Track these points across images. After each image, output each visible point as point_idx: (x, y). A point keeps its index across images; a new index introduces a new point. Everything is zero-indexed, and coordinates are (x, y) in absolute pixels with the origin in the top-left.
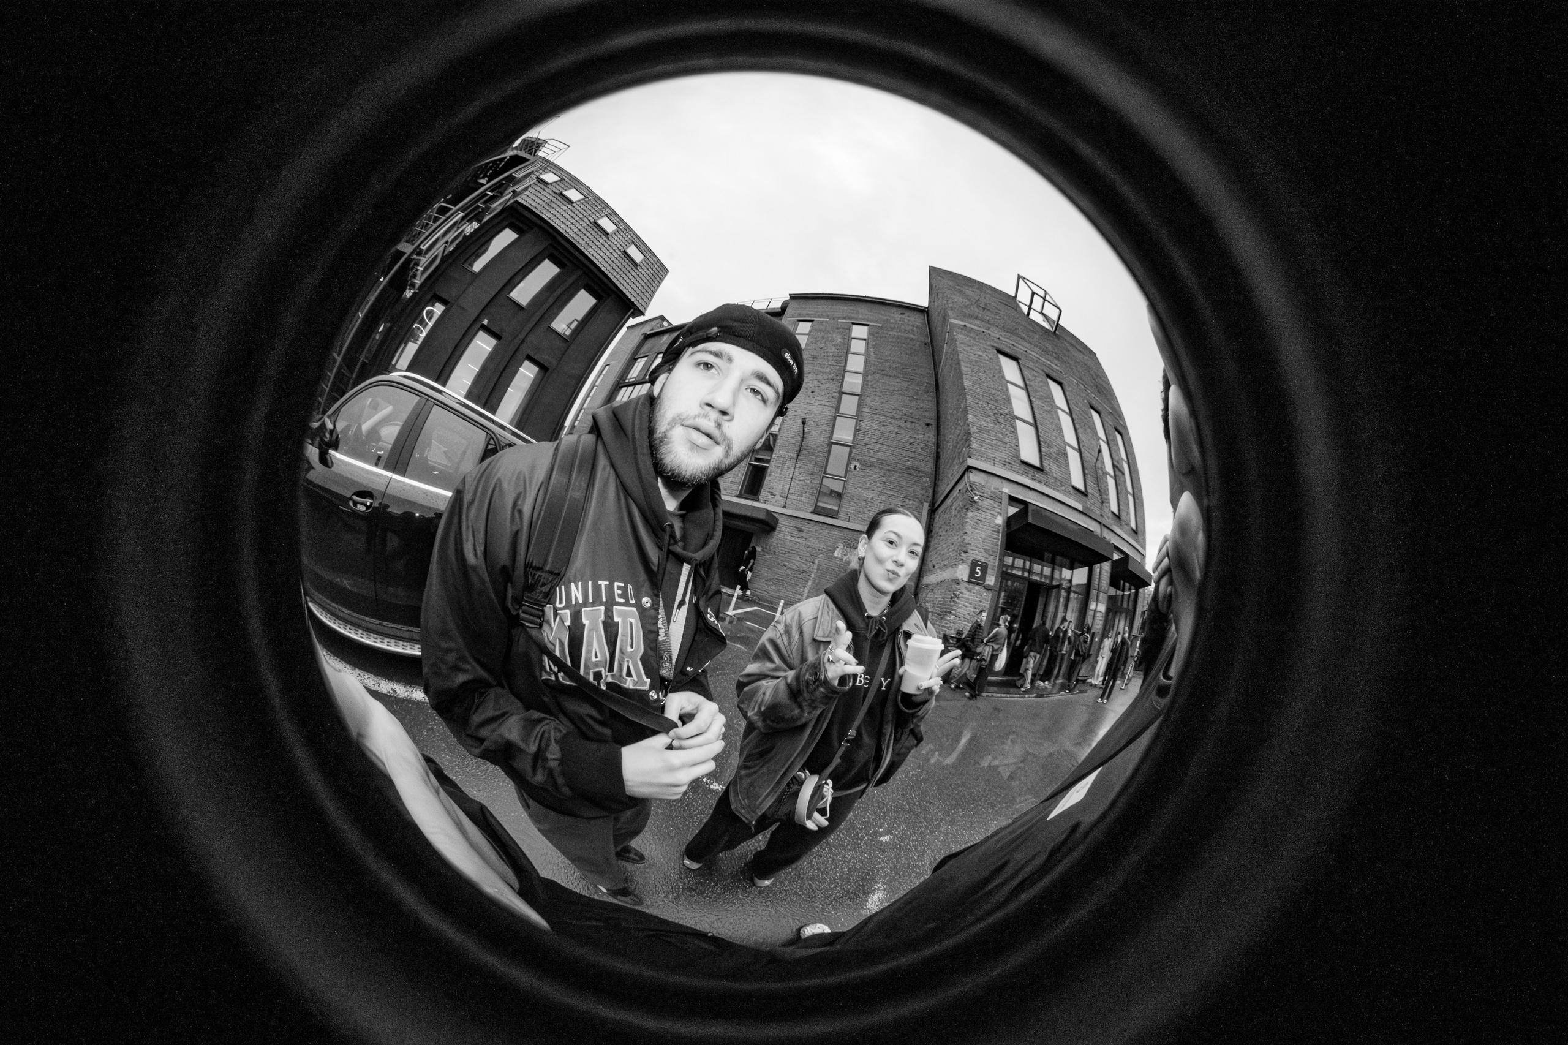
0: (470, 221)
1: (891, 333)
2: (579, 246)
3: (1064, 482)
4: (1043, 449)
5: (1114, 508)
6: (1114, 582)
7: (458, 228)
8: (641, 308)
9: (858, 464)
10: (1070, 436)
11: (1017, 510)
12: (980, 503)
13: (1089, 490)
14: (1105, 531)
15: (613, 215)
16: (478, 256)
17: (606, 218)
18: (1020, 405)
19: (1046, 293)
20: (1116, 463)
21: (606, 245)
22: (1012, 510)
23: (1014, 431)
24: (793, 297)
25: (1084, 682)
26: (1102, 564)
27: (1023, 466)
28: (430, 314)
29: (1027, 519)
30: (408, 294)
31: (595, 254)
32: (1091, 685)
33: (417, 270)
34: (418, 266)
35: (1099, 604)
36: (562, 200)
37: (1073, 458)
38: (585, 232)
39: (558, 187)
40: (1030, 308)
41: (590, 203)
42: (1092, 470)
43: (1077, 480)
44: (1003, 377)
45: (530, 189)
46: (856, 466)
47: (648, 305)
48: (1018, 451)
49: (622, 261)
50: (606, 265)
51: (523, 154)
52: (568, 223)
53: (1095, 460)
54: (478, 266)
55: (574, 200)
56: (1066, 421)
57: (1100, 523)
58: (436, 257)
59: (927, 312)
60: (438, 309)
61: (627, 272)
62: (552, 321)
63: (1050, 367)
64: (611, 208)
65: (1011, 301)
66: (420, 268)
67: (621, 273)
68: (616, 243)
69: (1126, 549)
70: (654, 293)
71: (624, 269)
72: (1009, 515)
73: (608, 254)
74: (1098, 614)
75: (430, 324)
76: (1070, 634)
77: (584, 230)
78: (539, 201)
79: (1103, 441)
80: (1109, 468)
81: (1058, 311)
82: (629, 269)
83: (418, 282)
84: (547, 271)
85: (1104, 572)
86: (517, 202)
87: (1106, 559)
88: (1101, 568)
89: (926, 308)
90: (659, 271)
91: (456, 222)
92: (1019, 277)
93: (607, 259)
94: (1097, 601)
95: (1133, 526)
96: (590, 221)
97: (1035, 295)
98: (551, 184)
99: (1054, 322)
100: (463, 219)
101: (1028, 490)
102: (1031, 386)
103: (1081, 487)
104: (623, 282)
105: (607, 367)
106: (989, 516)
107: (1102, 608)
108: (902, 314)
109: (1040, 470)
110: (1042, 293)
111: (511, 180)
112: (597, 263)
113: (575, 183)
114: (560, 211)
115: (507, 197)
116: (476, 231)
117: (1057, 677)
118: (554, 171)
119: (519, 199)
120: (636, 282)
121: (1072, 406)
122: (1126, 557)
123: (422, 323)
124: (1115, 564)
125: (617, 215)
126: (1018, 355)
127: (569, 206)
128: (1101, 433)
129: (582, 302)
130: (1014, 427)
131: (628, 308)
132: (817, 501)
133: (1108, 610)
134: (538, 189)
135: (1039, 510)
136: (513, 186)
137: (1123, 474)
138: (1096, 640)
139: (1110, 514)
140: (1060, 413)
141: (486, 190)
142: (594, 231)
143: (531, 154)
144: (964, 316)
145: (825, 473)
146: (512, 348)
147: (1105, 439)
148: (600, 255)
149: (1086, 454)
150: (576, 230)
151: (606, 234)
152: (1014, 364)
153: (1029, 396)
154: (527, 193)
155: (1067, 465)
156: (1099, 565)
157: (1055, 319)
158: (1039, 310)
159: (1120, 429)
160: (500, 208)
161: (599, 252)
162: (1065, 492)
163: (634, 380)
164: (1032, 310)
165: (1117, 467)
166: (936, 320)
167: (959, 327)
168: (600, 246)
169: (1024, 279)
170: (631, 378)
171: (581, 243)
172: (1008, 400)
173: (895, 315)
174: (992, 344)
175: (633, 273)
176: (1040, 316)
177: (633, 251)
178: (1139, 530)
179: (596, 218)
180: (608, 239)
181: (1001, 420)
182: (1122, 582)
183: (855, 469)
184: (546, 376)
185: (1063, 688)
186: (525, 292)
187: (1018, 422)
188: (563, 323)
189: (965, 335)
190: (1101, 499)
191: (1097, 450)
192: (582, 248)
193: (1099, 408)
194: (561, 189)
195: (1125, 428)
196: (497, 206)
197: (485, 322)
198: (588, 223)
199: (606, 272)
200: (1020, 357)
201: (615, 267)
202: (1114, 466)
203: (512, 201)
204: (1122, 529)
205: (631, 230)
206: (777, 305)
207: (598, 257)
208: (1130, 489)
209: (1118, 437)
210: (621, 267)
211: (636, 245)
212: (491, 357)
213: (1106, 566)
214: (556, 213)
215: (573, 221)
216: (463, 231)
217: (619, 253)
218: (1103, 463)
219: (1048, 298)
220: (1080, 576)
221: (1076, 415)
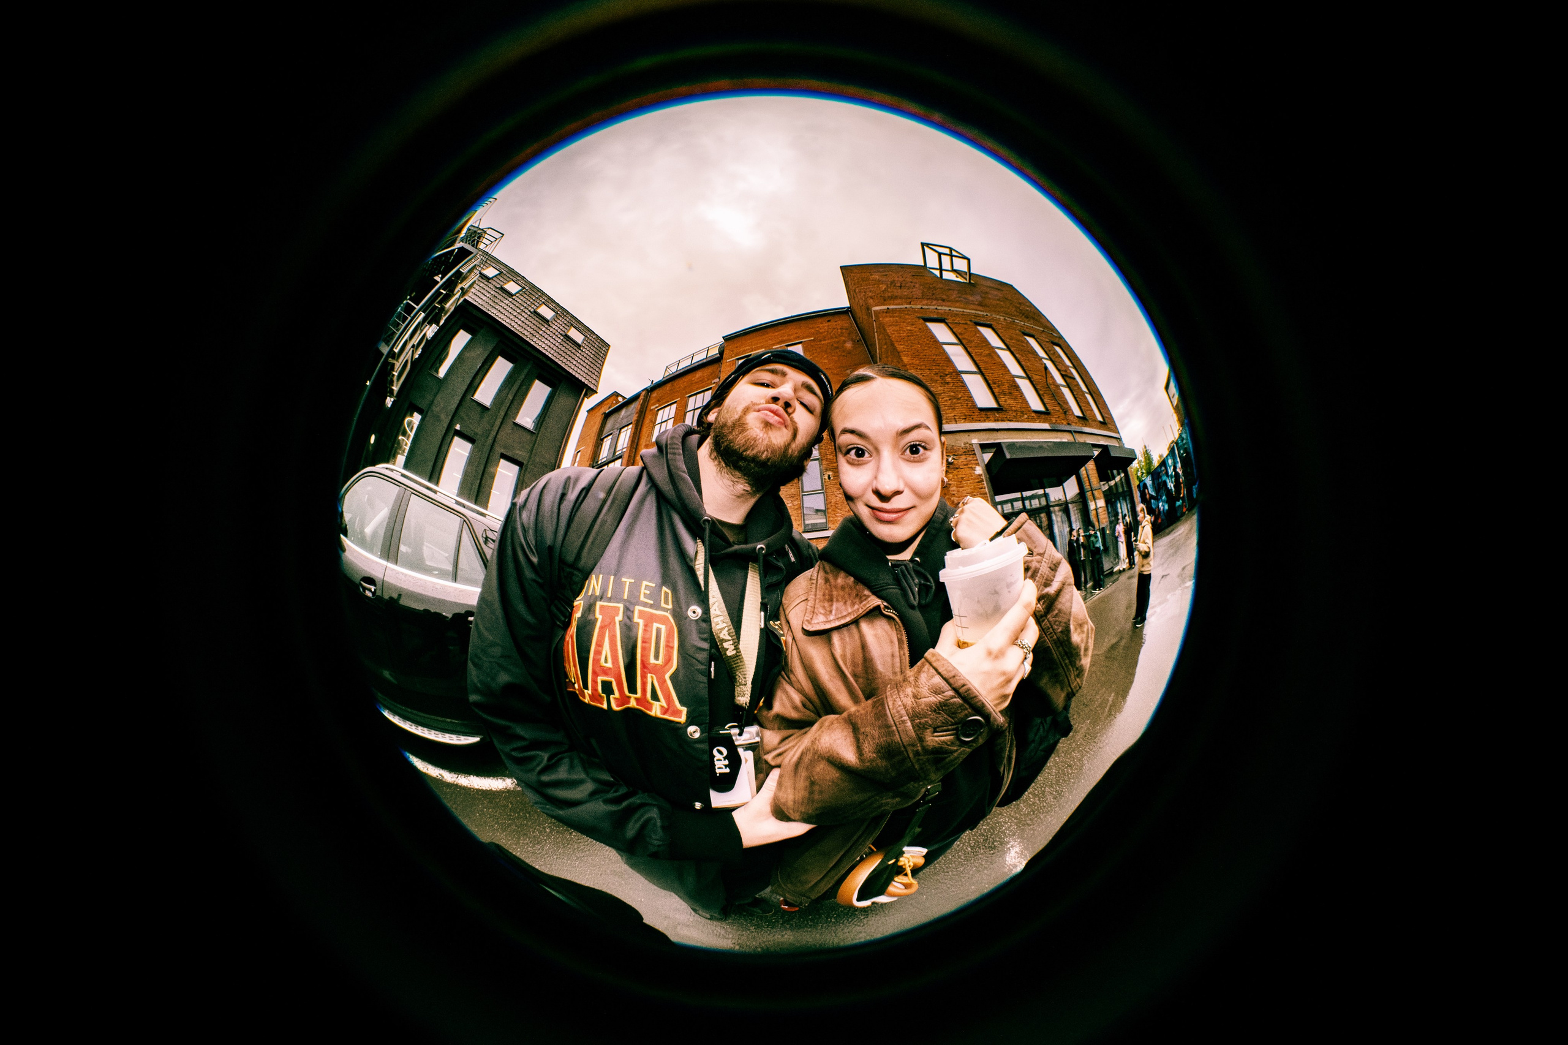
0: (430, 323)
1: (823, 342)
2: (525, 337)
3: (1025, 412)
4: (996, 390)
5: (1077, 412)
6: (1104, 476)
7: (422, 331)
8: (592, 386)
9: (830, 473)
10: (1015, 369)
11: (992, 454)
12: (956, 462)
13: (1050, 408)
14: (1077, 436)
15: (550, 301)
16: (440, 361)
17: (544, 306)
18: (961, 360)
19: (951, 249)
20: (1064, 373)
21: (549, 333)
22: (987, 457)
23: (964, 386)
24: (728, 339)
25: (1111, 573)
26: (1086, 465)
27: (983, 413)
28: (410, 424)
29: (1005, 456)
30: (389, 401)
31: (540, 343)
32: (1120, 572)
33: (394, 375)
34: (393, 371)
35: (1097, 501)
36: (504, 295)
37: (1025, 386)
38: (528, 323)
39: (498, 281)
40: (941, 270)
41: (528, 293)
42: (1045, 389)
43: (1035, 404)
44: (936, 341)
45: (475, 285)
46: (829, 476)
47: (598, 382)
48: (973, 402)
49: (565, 345)
50: (552, 352)
51: (468, 247)
52: (512, 317)
53: (1045, 379)
54: (442, 372)
55: (514, 292)
56: (1006, 357)
57: (1070, 431)
58: (407, 361)
59: (851, 311)
60: (416, 418)
61: (572, 355)
62: (517, 415)
63: (976, 316)
64: (546, 295)
65: (921, 270)
66: (396, 374)
67: (567, 357)
68: (557, 328)
69: (1102, 442)
70: (601, 370)
71: (569, 353)
72: (986, 462)
73: (552, 340)
74: (1100, 511)
75: (412, 435)
76: (1082, 540)
77: (526, 322)
78: (484, 298)
79: (1046, 359)
80: (1059, 380)
81: (966, 261)
82: (574, 351)
83: (395, 388)
84: (501, 368)
85: (1090, 472)
86: (465, 300)
87: (1086, 459)
88: (1086, 470)
89: (848, 308)
90: (600, 348)
91: (419, 323)
92: (923, 245)
93: (552, 346)
94: (1094, 498)
95: (1100, 418)
96: (530, 311)
97: (942, 256)
98: (492, 278)
99: (966, 273)
100: (424, 320)
101: (995, 432)
102: (964, 339)
103: (1042, 409)
104: (570, 365)
105: (579, 454)
106: (968, 471)
107: (1101, 503)
108: (829, 321)
109: (999, 409)
110: (947, 251)
111: (459, 276)
112: (544, 351)
113: (512, 274)
114: (503, 305)
115: (457, 296)
116: (437, 334)
117: (1086, 582)
118: (494, 265)
119: (467, 297)
120: (582, 363)
121: (1007, 341)
122: (1105, 449)
123: (404, 433)
124: (1097, 460)
125: (553, 301)
126: (943, 317)
127: (511, 300)
128: (1041, 353)
129: (539, 392)
130: (963, 382)
131: (581, 389)
132: (804, 520)
133: (1107, 502)
134: (482, 285)
135: (1011, 446)
136: (461, 283)
137: (1074, 379)
138: (1108, 532)
139: (1076, 420)
140: (998, 351)
141: (439, 288)
142: (536, 321)
143: (473, 246)
144: (884, 300)
145: (803, 492)
146: (487, 448)
147: (1046, 357)
148: (545, 344)
149: (1036, 378)
150: (519, 322)
151: (546, 321)
152: (942, 326)
153: (966, 349)
154: (473, 290)
155: (1022, 394)
156: (1083, 468)
157: (966, 270)
158: (950, 269)
159: (1056, 341)
160: (452, 309)
161: (544, 340)
162: (1029, 420)
163: (605, 460)
164: (943, 272)
165: (1067, 376)
166: (861, 314)
167: (882, 311)
168: (544, 334)
169: (928, 245)
170: (603, 459)
171: (526, 334)
172: (948, 360)
173: (823, 325)
174: (919, 315)
175: (578, 355)
176: (951, 274)
177: (574, 334)
178: (1106, 420)
179: (535, 307)
180: (549, 325)
181: (948, 379)
182: (1109, 471)
183: (829, 478)
184: (523, 471)
185: (1094, 588)
186: (486, 393)
187: (964, 376)
188: (527, 416)
189: (890, 317)
190: (1063, 410)
191: (1043, 369)
192: (528, 339)
193: (1032, 332)
194: (502, 283)
195: (1061, 337)
196: (450, 305)
197: (458, 427)
198: (529, 313)
199: (554, 358)
200: (946, 317)
201: (561, 352)
202: (1063, 376)
203: (462, 300)
204: (1092, 427)
205: (568, 313)
206: (714, 352)
207: (543, 346)
208: (1084, 389)
209: (1058, 349)
210: (566, 351)
211: (575, 327)
212: (470, 461)
213: (1091, 465)
214: (500, 308)
215: (515, 314)
216: (425, 334)
217: (562, 338)
218: (1052, 377)
219: (954, 253)
220: (1071, 488)
221: (1014, 347)
